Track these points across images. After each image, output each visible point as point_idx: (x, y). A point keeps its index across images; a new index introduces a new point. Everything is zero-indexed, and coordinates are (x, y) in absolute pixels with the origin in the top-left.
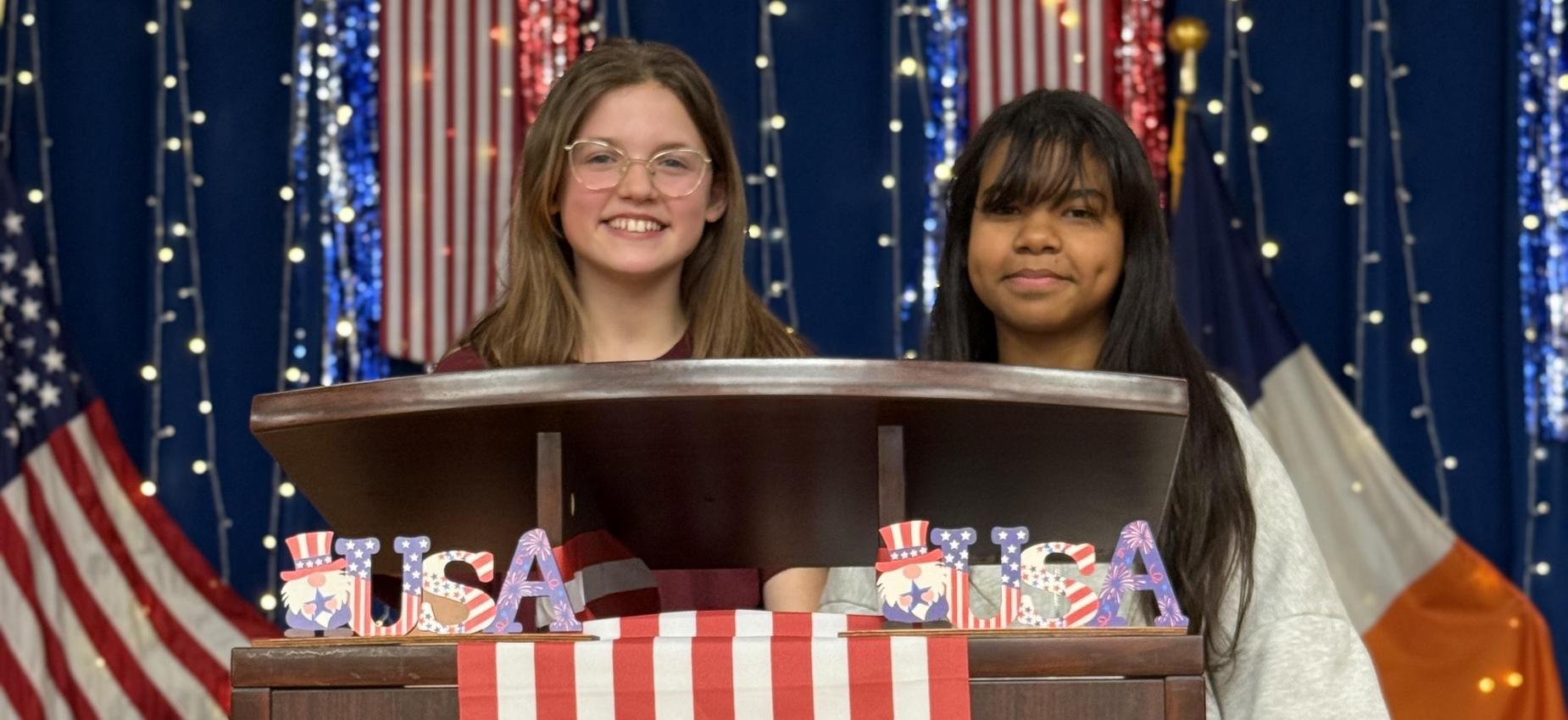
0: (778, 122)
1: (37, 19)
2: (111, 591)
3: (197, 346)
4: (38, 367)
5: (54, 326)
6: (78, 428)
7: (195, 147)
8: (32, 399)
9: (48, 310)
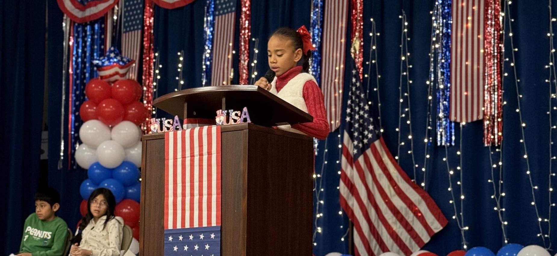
0: (554, 50)
1: (377, 47)
2: (384, 182)
3: (408, 122)
4: (368, 129)
5: (371, 119)
6: (377, 143)
7: (409, 74)
8: (367, 137)
9: (370, 116)
